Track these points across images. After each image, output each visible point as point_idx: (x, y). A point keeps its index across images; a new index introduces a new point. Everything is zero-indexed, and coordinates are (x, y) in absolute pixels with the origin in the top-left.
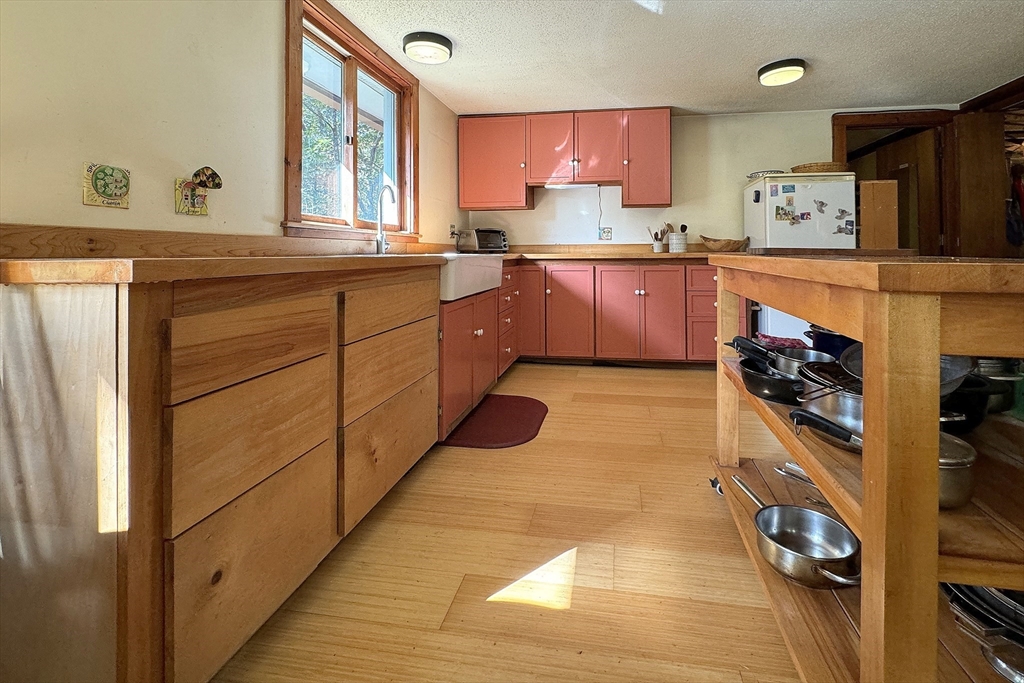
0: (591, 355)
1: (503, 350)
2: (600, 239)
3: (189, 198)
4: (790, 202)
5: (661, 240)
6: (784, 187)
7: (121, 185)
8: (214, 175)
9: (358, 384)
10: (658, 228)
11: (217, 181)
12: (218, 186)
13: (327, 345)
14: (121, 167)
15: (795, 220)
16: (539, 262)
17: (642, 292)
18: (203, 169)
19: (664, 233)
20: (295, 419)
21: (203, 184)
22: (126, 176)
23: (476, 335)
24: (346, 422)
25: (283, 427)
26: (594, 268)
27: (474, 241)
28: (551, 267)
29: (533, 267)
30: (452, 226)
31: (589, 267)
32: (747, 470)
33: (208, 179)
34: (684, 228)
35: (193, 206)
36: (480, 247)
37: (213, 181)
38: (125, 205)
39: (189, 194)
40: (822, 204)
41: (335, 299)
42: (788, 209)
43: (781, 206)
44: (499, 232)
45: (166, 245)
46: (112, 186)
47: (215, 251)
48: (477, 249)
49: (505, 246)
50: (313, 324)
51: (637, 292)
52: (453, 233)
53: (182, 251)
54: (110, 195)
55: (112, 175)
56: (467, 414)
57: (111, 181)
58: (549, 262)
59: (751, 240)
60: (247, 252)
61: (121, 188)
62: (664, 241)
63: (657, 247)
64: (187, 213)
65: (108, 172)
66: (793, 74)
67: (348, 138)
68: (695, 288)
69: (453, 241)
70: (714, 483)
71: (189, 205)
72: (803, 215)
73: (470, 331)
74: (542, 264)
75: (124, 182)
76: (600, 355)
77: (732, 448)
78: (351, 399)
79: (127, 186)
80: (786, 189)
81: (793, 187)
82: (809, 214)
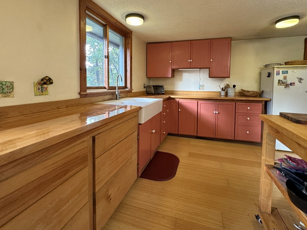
0: (195, 134)
1: (162, 132)
2: (200, 89)
3: (40, 89)
4: (285, 78)
5: (224, 90)
6: (282, 72)
7: (10, 88)
8: (50, 79)
9: (102, 172)
10: (223, 86)
11: (51, 81)
12: (52, 83)
13: (87, 162)
14: (10, 81)
15: (287, 86)
16: (176, 99)
17: (217, 112)
18: (45, 77)
19: (225, 87)
20: (70, 202)
21: (45, 83)
22: (12, 84)
23: (152, 132)
24: (97, 190)
25: (64, 208)
26: (198, 102)
27: (152, 90)
28: (181, 101)
29: (174, 101)
30: (144, 84)
31: (196, 102)
32: (275, 216)
33: (47, 81)
34: (234, 86)
35: (42, 92)
36: (154, 92)
37: (49, 81)
38: (12, 96)
39: (40, 87)
40: (301, 79)
41: (91, 139)
42: (284, 81)
43: (281, 79)
44: (161, 86)
45: (30, 109)
46: (6, 89)
47: (52, 108)
48: (153, 93)
49: (163, 91)
50: (78, 157)
51: (215, 112)
52: (144, 87)
53: (37, 111)
54: (5, 93)
55: (5, 85)
56: (148, 163)
57: (5, 87)
58: (180, 99)
59: (264, 91)
60: (65, 106)
61: (10, 89)
62: (226, 91)
63: (223, 93)
64: (40, 95)
65: (4, 83)
66: (294, 22)
67: (105, 56)
68: (239, 111)
69: (145, 90)
70: (257, 217)
71: (40, 92)
72: (291, 84)
73: (150, 131)
74: (177, 100)
75: (11, 86)
76: (199, 135)
77: (268, 205)
78: (99, 180)
79: (13, 88)
80: (283, 72)
81: (287, 72)
82: (294, 83)
